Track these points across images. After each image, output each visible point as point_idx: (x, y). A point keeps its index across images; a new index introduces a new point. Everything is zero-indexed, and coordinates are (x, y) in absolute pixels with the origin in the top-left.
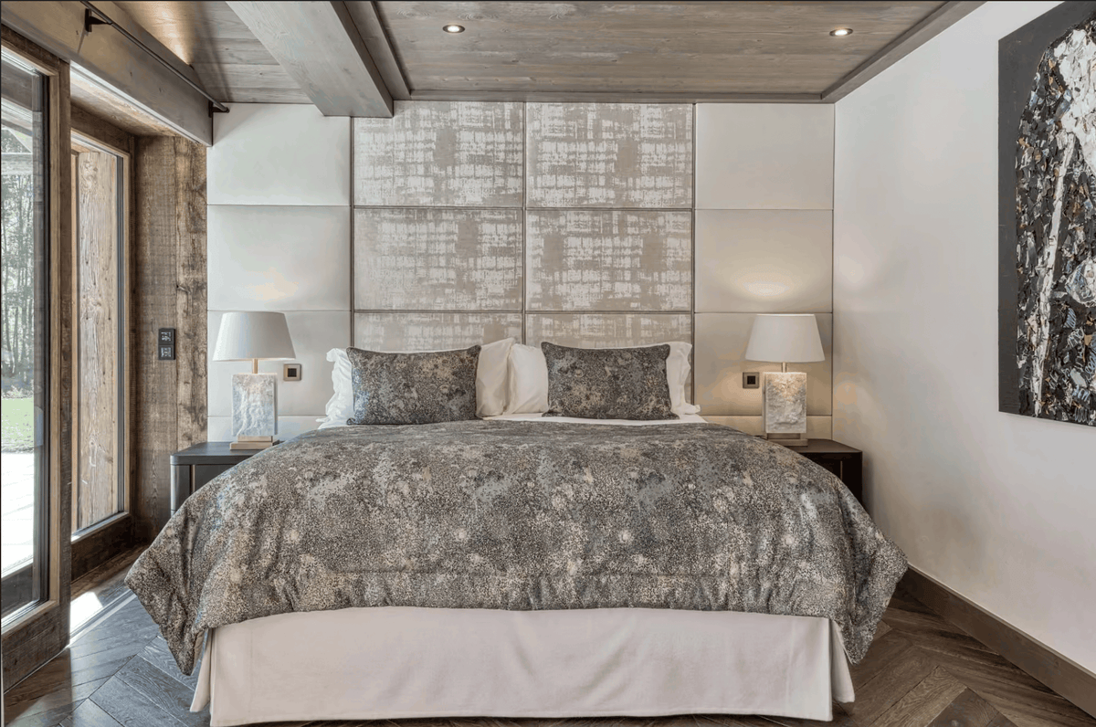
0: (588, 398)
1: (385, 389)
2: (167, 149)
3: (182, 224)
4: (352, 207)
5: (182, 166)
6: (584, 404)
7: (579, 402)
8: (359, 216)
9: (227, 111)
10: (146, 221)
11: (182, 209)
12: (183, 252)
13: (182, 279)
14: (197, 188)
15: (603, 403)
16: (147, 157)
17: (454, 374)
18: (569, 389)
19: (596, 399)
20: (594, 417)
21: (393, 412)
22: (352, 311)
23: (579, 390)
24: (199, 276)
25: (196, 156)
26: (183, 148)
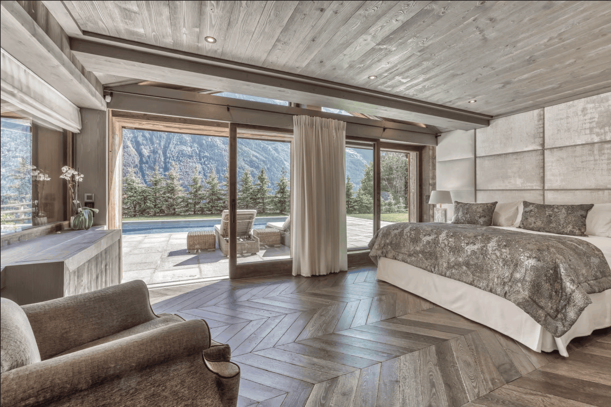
0: (535, 223)
1: (460, 214)
2: (427, 149)
3: (431, 168)
4: (475, 157)
5: (431, 152)
6: (533, 225)
7: (531, 224)
8: (478, 160)
9: (440, 135)
10: (423, 167)
11: (431, 164)
12: (431, 175)
13: (431, 182)
14: (434, 158)
15: (542, 226)
16: (423, 152)
17: (483, 210)
18: (527, 219)
19: (539, 223)
20: (539, 231)
21: (462, 221)
22: (476, 190)
23: (532, 220)
24: (434, 181)
25: (434, 150)
26: (431, 148)
